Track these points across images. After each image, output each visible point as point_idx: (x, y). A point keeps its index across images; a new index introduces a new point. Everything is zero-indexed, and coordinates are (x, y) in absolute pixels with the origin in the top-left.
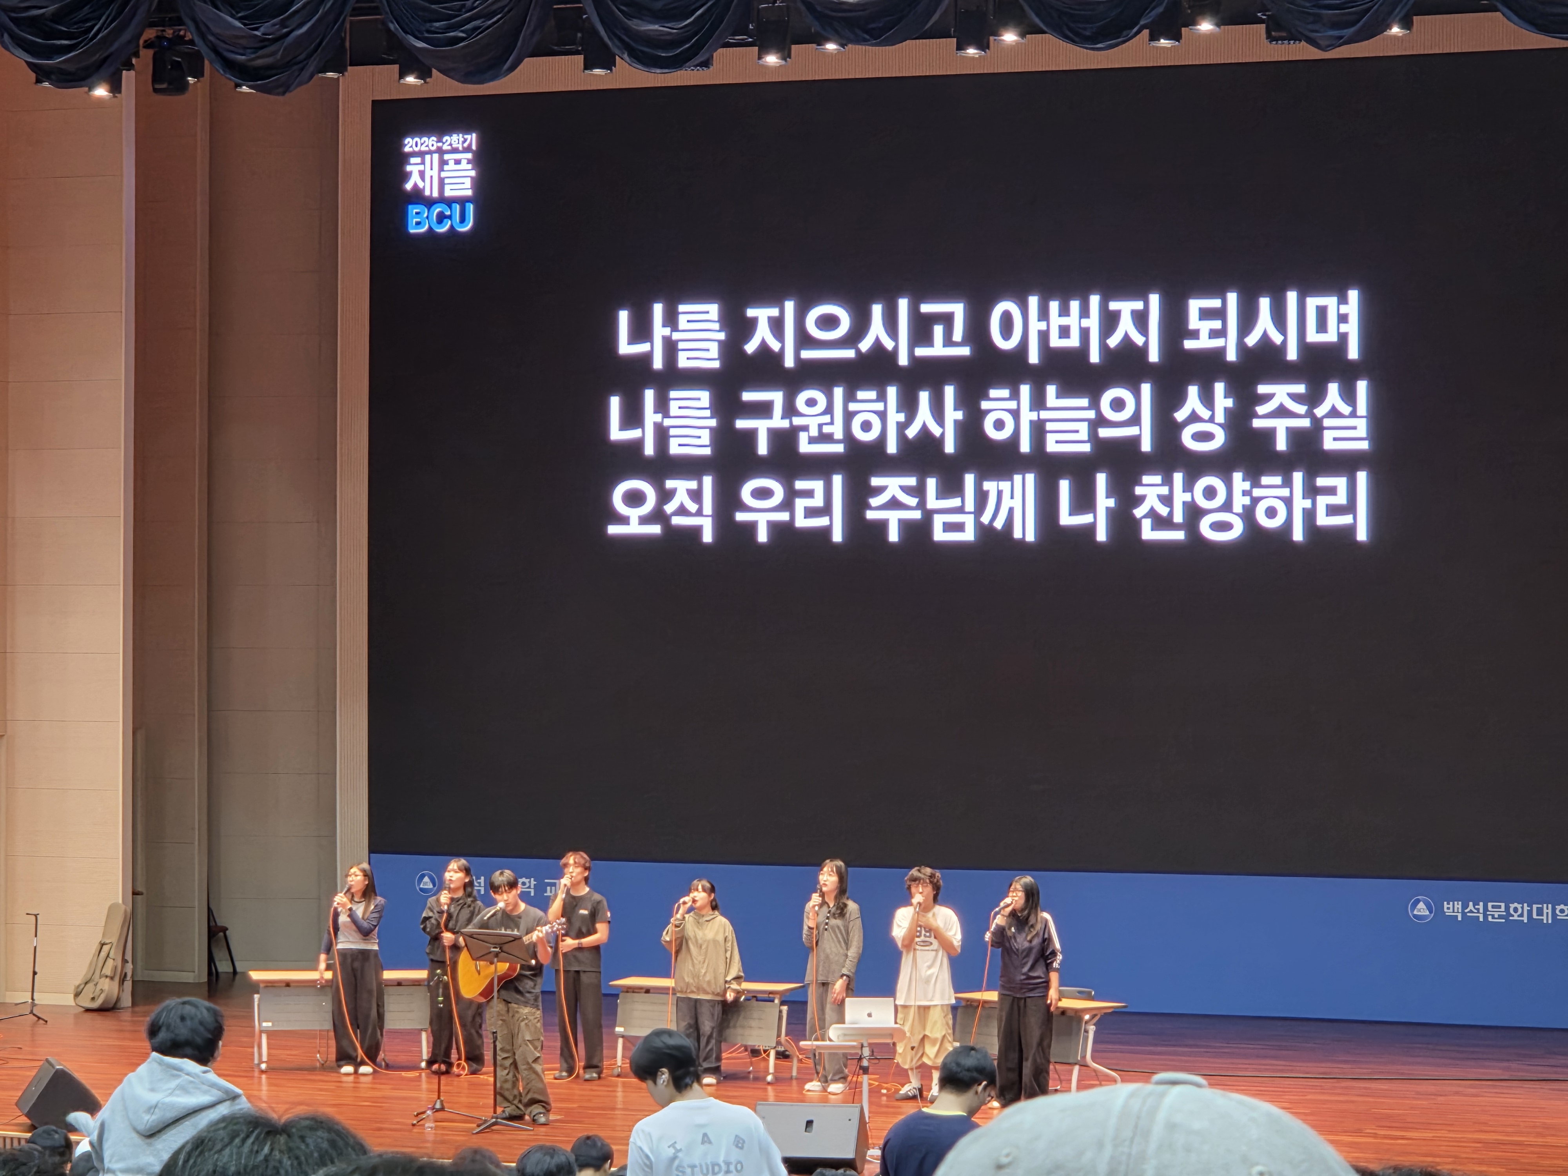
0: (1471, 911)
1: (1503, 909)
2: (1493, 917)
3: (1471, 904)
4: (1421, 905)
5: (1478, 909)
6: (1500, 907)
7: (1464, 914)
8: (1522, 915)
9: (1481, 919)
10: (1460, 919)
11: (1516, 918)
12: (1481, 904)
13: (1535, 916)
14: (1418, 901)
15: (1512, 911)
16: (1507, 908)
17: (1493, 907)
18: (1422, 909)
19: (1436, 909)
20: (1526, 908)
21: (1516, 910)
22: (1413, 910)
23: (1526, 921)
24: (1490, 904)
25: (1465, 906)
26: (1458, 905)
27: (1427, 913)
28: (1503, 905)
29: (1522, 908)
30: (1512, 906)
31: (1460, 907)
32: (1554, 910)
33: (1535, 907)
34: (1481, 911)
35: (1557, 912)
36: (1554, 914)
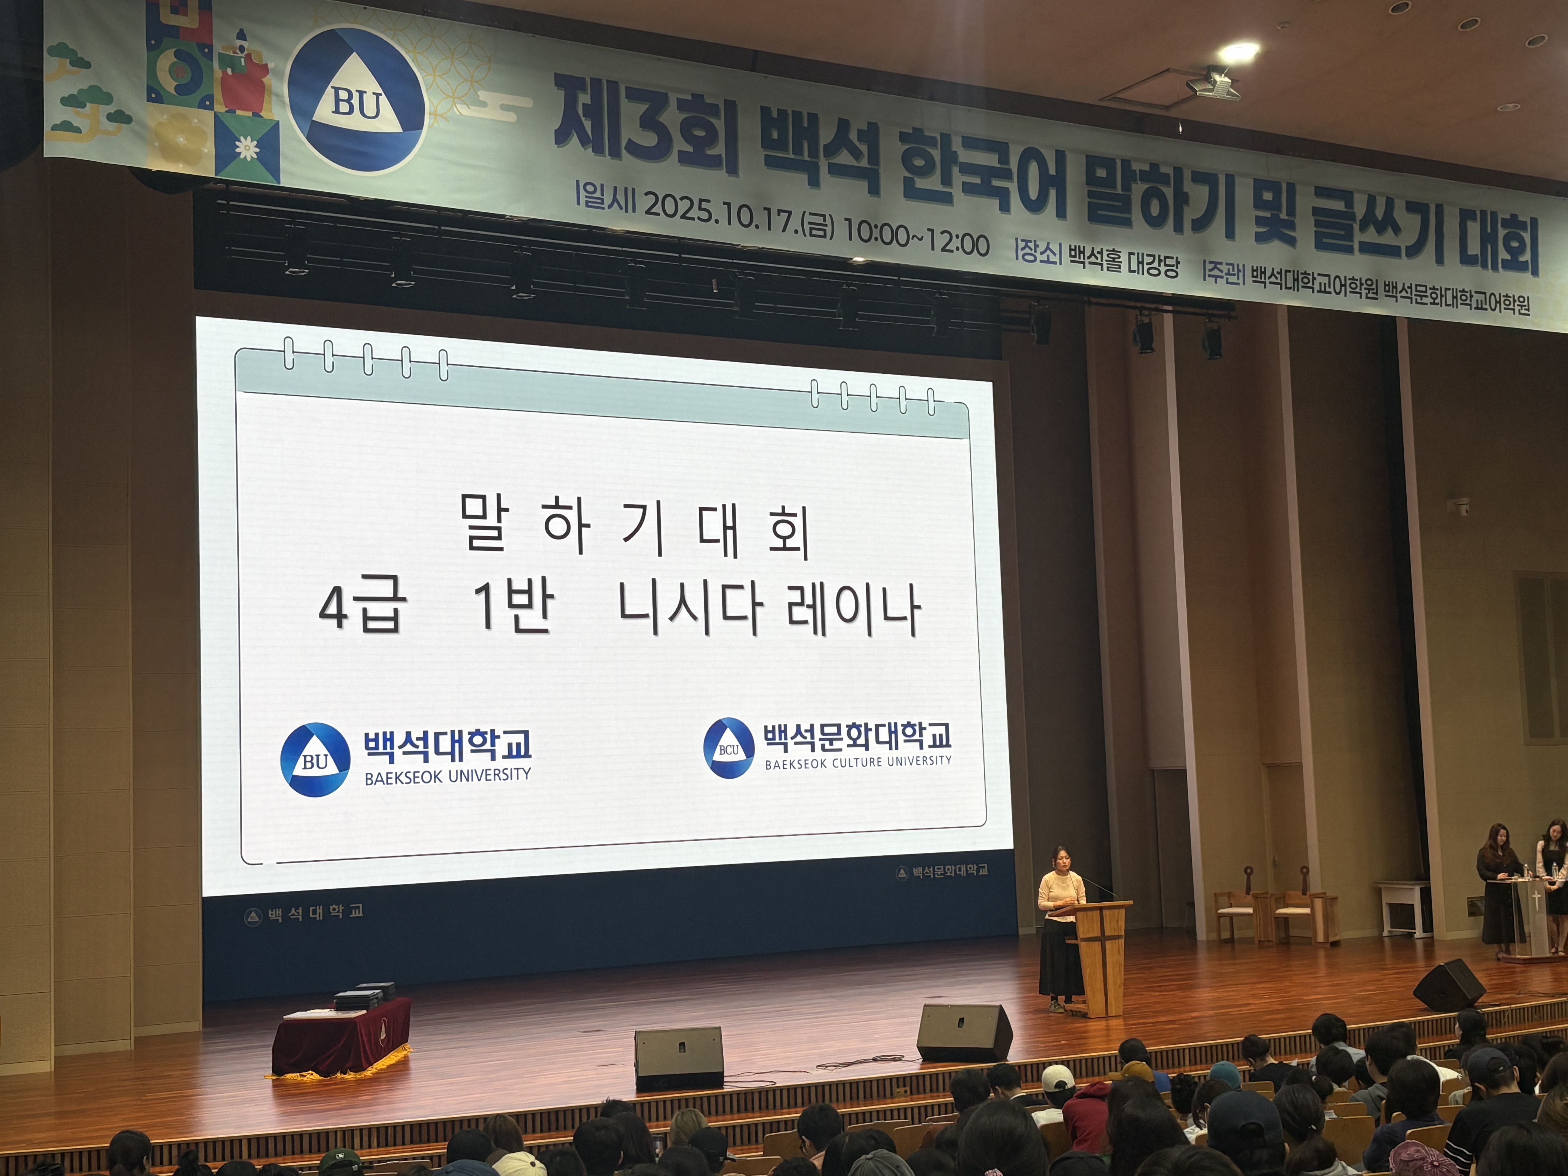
0: (927, 873)
1: (942, 869)
2: (938, 875)
3: (927, 868)
4: (902, 871)
5: (930, 871)
6: (940, 868)
7: (923, 874)
8: (951, 873)
9: (932, 877)
10: (921, 877)
11: (949, 874)
12: (932, 868)
13: (958, 873)
14: (900, 869)
15: (947, 871)
16: (944, 869)
17: (938, 869)
18: (902, 874)
19: (910, 872)
20: (954, 868)
21: (948, 869)
22: (898, 874)
23: (953, 875)
24: (936, 867)
25: (924, 870)
26: (921, 869)
27: (905, 876)
28: (942, 867)
29: (952, 868)
30: (947, 867)
31: (921, 870)
32: (966, 868)
33: (957, 867)
34: (932, 872)
35: (968, 869)
36: (967, 871)
